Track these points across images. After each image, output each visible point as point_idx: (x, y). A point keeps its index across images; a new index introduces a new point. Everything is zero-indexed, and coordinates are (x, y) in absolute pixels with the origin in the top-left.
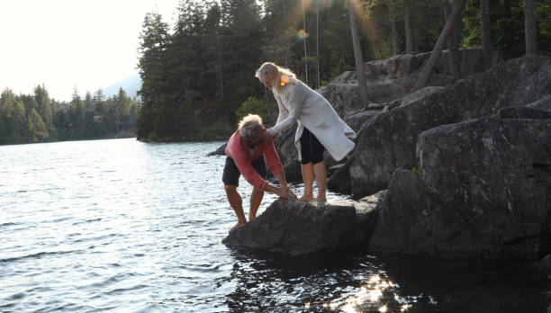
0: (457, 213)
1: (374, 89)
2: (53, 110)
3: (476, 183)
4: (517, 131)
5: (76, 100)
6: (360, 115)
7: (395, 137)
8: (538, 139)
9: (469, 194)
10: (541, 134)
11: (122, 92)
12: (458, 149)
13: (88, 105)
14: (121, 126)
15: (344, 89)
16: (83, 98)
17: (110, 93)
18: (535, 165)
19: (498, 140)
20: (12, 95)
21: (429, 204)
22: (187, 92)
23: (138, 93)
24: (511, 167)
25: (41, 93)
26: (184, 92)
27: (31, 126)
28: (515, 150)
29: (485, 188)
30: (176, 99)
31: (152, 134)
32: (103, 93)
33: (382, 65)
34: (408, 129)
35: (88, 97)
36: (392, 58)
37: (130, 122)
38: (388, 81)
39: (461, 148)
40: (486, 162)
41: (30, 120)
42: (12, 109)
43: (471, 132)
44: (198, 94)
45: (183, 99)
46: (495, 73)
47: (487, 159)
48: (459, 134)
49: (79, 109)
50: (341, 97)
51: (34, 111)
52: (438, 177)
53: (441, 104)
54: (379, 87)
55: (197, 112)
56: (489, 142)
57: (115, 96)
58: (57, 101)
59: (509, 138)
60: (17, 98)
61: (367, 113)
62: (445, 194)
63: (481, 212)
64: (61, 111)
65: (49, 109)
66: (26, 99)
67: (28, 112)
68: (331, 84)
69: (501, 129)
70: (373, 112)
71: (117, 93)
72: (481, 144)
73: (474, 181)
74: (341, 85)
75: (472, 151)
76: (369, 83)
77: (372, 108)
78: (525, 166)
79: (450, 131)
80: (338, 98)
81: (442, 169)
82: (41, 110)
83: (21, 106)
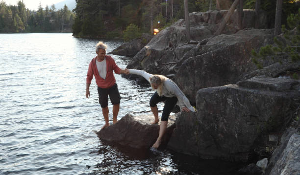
0: (210, 136)
1: (194, 31)
2: (27, 15)
3: (222, 121)
4: (245, 96)
5: (41, 10)
6: (185, 47)
7: (196, 72)
8: (254, 103)
9: (218, 126)
10: (256, 100)
11: (65, 7)
12: (215, 102)
13: (47, 13)
14: (65, 26)
15: (178, 30)
16: (44, 9)
17: (59, 7)
18: (251, 116)
19: (235, 101)
20: (5, 5)
21: (197, 129)
22: (101, 11)
23: (74, 10)
24: (239, 115)
25: (21, 5)
26: (98, 12)
27: (15, 24)
28: (242, 107)
29: (225, 124)
30: (94, 15)
31: (81, 33)
32: (55, 7)
33: (201, 15)
34: (203, 68)
35: (47, 8)
36: (207, 12)
37: (70, 24)
38: (202, 27)
39: (217, 102)
40: (228, 111)
41: (15, 20)
42: (5, 13)
43: (222, 94)
44: (106, 13)
45: (98, 15)
46: (251, 42)
47: (228, 109)
48: (216, 95)
49: (42, 15)
50: (176, 35)
51: (17, 15)
52: (203, 115)
53: (221, 56)
54: (197, 30)
55: (106, 23)
56: (230, 101)
57: (62, 9)
58: (30, 10)
59: (240, 100)
60: (8, 7)
61: (189, 46)
62: (206, 125)
63: (222, 137)
64: (32, 16)
65: (25, 14)
66: (13, 8)
67: (14, 15)
68: (172, 26)
69: (237, 95)
70: (192, 45)
71: (63, 7)
72: (226, 102)
73: (221, 120)
74: (177, 28)
75: (221, 104)
76: (191, 28)
77: (192, 43)
78: (246, 116)
79: (212, 92)
80: (175, 35)
81: (206, 111)
82: (21, 15)
83: (10, 12)
